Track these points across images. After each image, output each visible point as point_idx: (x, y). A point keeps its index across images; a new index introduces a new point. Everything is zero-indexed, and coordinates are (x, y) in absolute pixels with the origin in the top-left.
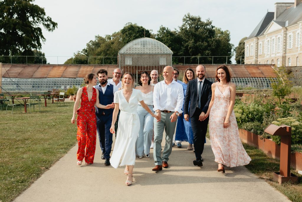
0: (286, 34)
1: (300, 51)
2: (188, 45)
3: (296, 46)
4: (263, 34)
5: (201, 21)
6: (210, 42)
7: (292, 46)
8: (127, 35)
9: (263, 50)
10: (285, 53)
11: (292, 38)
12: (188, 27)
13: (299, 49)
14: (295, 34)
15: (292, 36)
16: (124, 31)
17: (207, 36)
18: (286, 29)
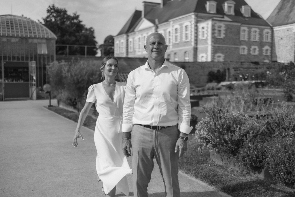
4: (133, 31)
5: (67, 15)
6: (78, 37)
12: (53, 20)
13: (171, 47)
18: (157, 27)
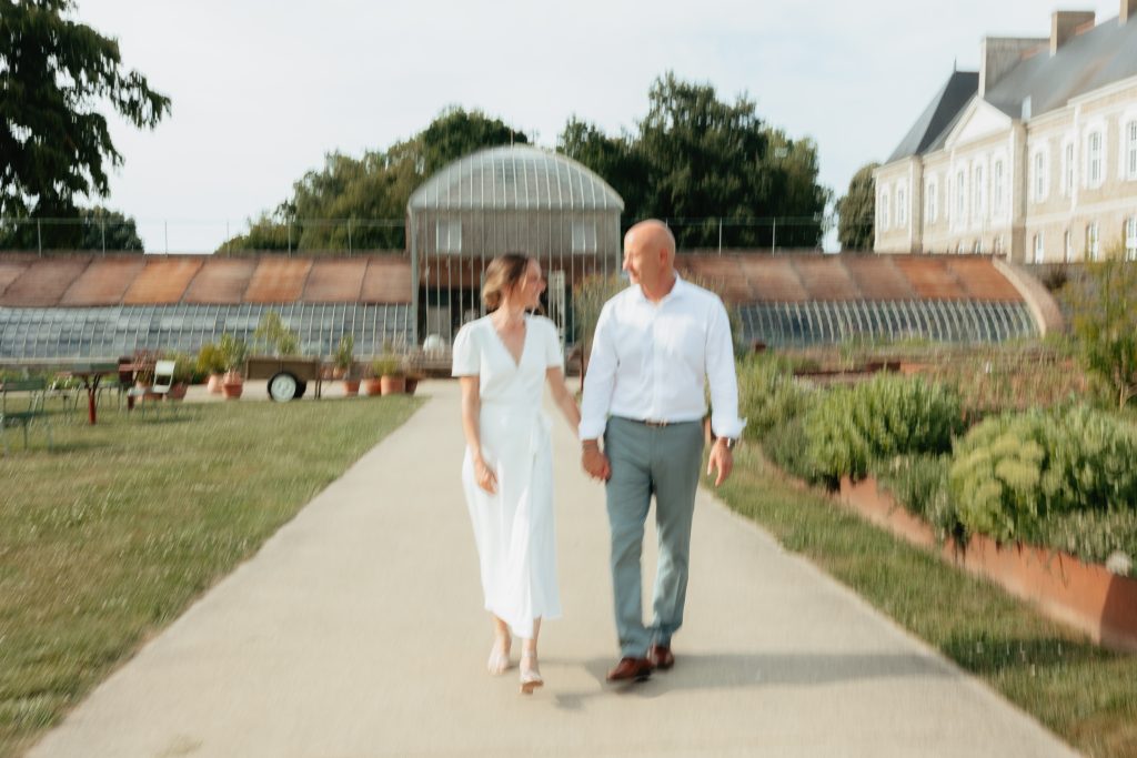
0: (1026, 149)
2: (669, 189)
3: (1063, 192)
4: (941, 146)
5: (715, 104)
6: (751, 179)
7: (1046, 194)
8: (443, 150)
9: (942, 204)
10: (1023, 218)
11: (1047, 163)
12: (670, 123)
13: (1074, 202)
14: (1059, 146)
15: (1047, 155)
16: (432, 135)
17: (739, 156)
18: (1026, 129)
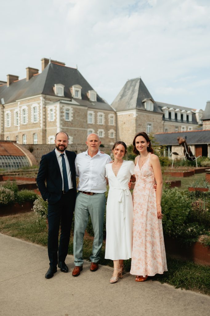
0: (3, 112)
1: (20, 130)
3: (15, 125)
7: (10, 125)
10: (3, 132)
11: (10, 117)
13: (19, 128)
14: (13, 112)
15: (10, 114)
18: (4, 107)
